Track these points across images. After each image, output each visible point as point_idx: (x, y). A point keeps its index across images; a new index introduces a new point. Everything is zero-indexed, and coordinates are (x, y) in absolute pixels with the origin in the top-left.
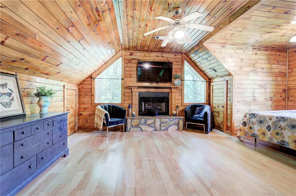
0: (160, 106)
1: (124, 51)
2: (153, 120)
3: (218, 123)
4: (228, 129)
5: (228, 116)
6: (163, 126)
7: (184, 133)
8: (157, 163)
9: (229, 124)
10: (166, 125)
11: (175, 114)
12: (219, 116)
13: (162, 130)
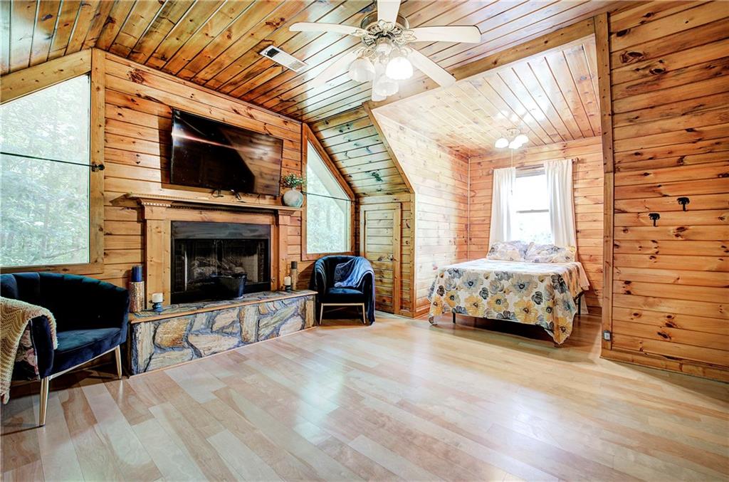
0: (241, 265)
1: (104, 53)
2: (234, 314)
3: (381, 296)
4: (404, 305)
5: (404, 278)
6: (266, 326)
7: (326, 335)
8: (349, 445)
9: (406, 296)
10: (272, 322)
11: (289, 286)
12: (381, 281)
13: (263, 338)
